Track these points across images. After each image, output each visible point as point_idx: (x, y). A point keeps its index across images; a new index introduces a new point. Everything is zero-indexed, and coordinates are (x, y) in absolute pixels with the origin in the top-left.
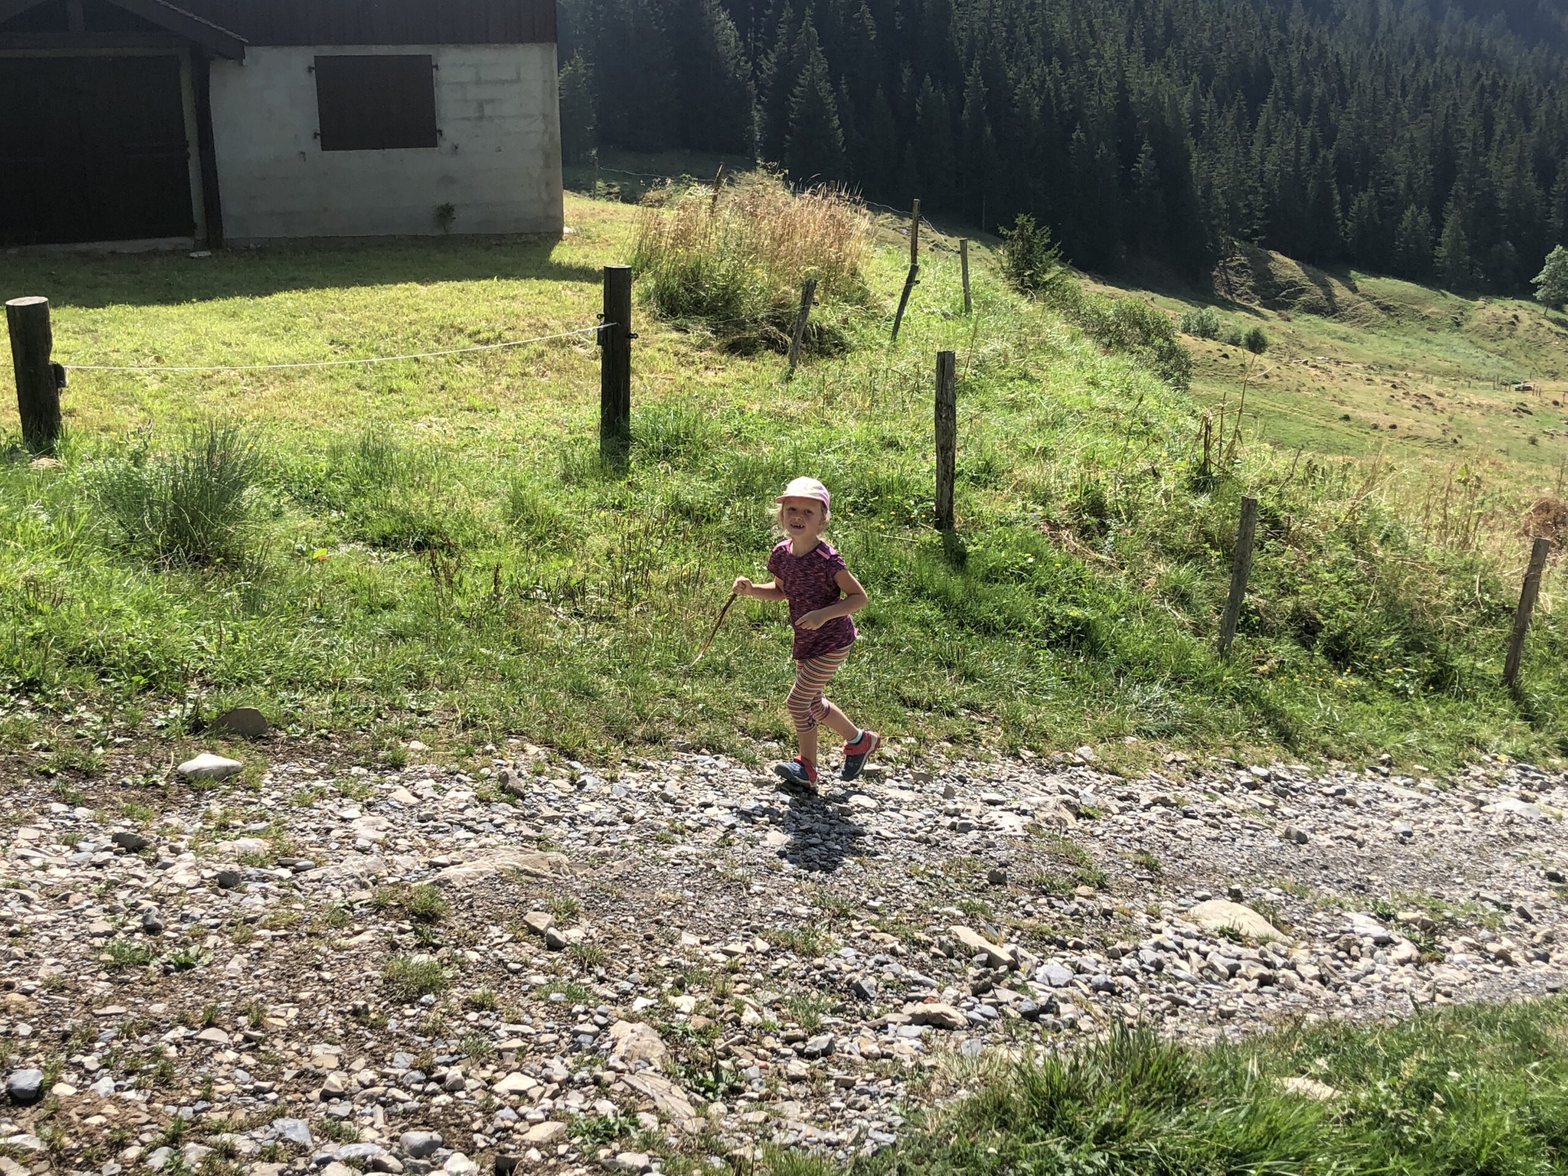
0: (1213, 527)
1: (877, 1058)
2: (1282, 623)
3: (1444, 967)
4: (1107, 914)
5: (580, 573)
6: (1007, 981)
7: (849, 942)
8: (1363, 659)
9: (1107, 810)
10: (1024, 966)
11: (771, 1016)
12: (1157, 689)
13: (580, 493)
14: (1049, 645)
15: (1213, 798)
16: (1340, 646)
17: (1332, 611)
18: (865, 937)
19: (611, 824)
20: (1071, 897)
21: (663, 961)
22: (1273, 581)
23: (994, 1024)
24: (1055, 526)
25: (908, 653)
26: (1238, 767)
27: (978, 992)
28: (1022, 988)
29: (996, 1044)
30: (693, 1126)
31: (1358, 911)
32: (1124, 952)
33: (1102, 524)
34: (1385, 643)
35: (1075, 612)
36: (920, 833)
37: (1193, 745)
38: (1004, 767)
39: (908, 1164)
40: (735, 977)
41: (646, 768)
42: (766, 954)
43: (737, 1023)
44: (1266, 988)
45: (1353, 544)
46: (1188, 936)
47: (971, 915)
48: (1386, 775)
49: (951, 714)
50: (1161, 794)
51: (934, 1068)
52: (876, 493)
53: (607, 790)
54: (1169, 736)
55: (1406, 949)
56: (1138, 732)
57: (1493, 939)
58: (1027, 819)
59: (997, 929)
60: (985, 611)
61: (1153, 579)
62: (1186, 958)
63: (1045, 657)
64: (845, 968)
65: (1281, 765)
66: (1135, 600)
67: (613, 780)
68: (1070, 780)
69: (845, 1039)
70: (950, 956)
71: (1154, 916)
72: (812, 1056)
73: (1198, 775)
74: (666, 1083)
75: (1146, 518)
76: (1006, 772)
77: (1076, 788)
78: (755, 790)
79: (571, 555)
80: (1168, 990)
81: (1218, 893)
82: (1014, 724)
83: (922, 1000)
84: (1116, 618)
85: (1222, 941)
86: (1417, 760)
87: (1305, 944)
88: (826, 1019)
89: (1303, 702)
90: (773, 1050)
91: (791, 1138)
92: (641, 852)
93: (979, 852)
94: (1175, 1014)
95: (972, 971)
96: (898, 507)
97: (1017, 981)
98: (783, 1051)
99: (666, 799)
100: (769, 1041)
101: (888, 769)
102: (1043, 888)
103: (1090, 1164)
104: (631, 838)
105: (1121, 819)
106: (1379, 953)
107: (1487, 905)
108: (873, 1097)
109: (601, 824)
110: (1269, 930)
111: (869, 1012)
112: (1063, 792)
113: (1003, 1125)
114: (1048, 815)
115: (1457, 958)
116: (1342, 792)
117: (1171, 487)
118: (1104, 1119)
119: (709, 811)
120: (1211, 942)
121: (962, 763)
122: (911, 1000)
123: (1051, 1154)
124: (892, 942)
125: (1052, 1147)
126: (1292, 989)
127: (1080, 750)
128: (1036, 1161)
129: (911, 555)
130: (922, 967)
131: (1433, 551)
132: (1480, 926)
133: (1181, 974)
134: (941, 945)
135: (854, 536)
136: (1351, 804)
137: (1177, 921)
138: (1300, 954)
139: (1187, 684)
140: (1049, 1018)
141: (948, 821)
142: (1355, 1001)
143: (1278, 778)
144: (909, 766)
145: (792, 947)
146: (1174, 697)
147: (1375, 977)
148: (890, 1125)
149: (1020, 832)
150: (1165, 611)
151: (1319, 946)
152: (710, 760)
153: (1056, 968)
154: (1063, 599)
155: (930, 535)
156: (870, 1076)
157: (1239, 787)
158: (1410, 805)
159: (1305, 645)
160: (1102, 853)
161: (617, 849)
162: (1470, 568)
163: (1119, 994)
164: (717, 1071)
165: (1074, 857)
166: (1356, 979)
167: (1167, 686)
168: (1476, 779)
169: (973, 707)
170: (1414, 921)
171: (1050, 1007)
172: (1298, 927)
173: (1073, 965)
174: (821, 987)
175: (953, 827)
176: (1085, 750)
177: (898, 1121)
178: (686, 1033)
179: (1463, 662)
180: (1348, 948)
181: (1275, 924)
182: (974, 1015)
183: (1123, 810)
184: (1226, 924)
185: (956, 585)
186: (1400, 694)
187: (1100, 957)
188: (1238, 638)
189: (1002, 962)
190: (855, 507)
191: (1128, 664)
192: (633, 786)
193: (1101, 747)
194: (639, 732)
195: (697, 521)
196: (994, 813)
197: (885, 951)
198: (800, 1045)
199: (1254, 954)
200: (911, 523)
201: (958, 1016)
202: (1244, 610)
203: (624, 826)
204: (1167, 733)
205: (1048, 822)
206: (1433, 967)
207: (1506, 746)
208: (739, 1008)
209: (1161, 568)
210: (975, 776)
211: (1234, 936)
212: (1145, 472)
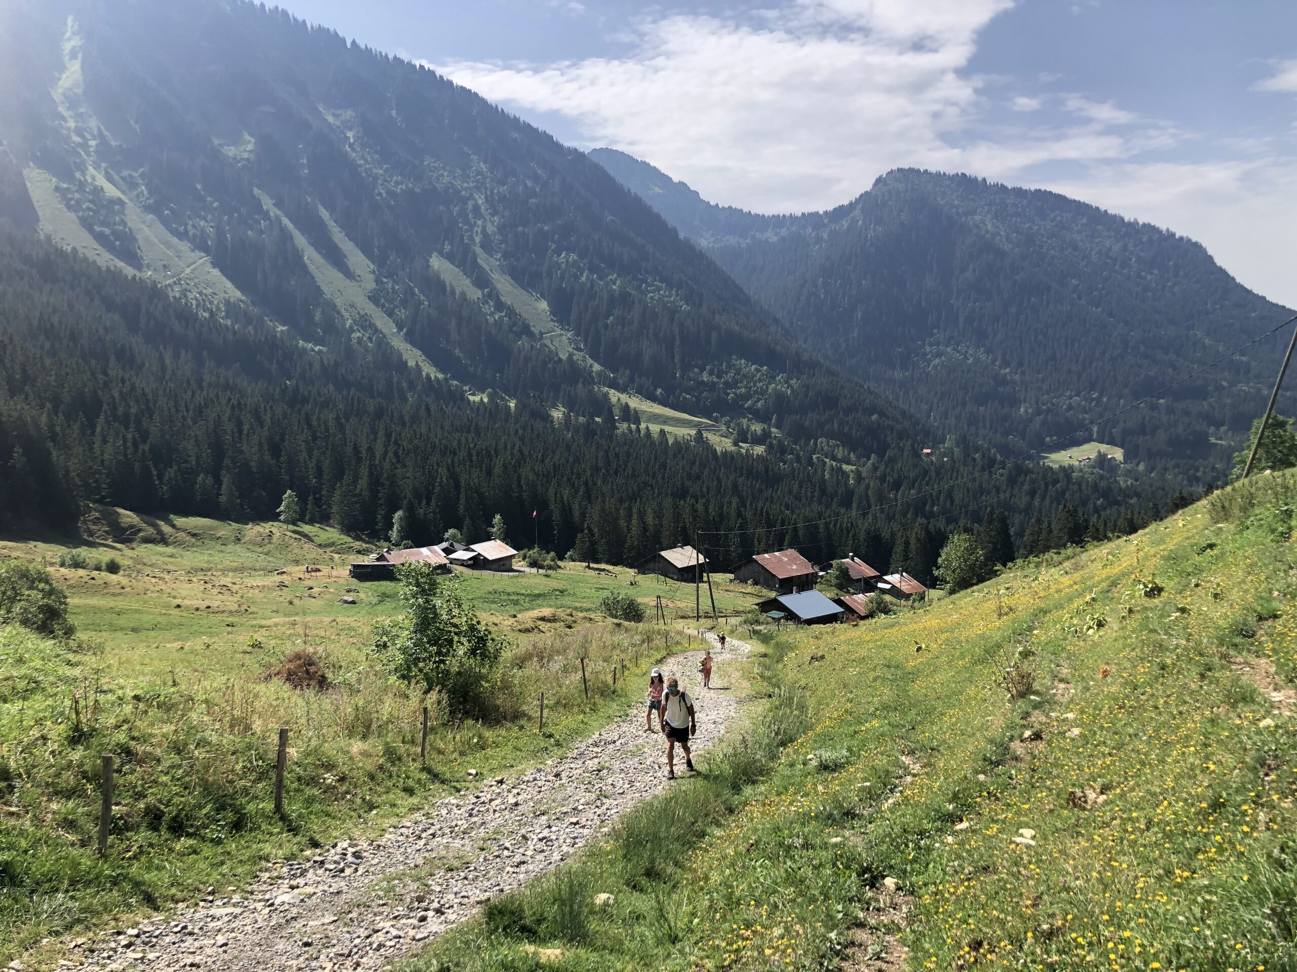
0: (87, 767)
2: (139, 819)
8: (192, 826)
12: (60, 897)
16: (177, 822)
17: (169, 801)
22: (131, 792)
26: (119, 933)
33: (10, 785)
34: (204, 811)
37: (88, 928)
45: (179, 752)
48: (211, 902)
54: (71, 929)
56: (50, 933)
61: (50, 816)
65: (146, 921)
66: (38, 835)
73: (93, 952)
75: (41, 774)
84: (26, 852)
89: (156, 869)
116: (185, 927)
117: (56, 746)
127: (12, 964)
131: (227, 741)
136: (191, 934)
139: (80, 885)
143: (145, 933)
146: (72, 897)
150: (59, 837)
157: (120, 950)
158: (226, 919)
159: (155, 828)
162: (249, 747)
167: (66, 891)
176: (15, 963)
179: (251, 807)
188: (111, 840)
191: (38, 883)
193: (26, 955)
202: (114, 820)
204: (69, 927)
207: (280, 852)
209: (54, 806)
212: (37, 739)
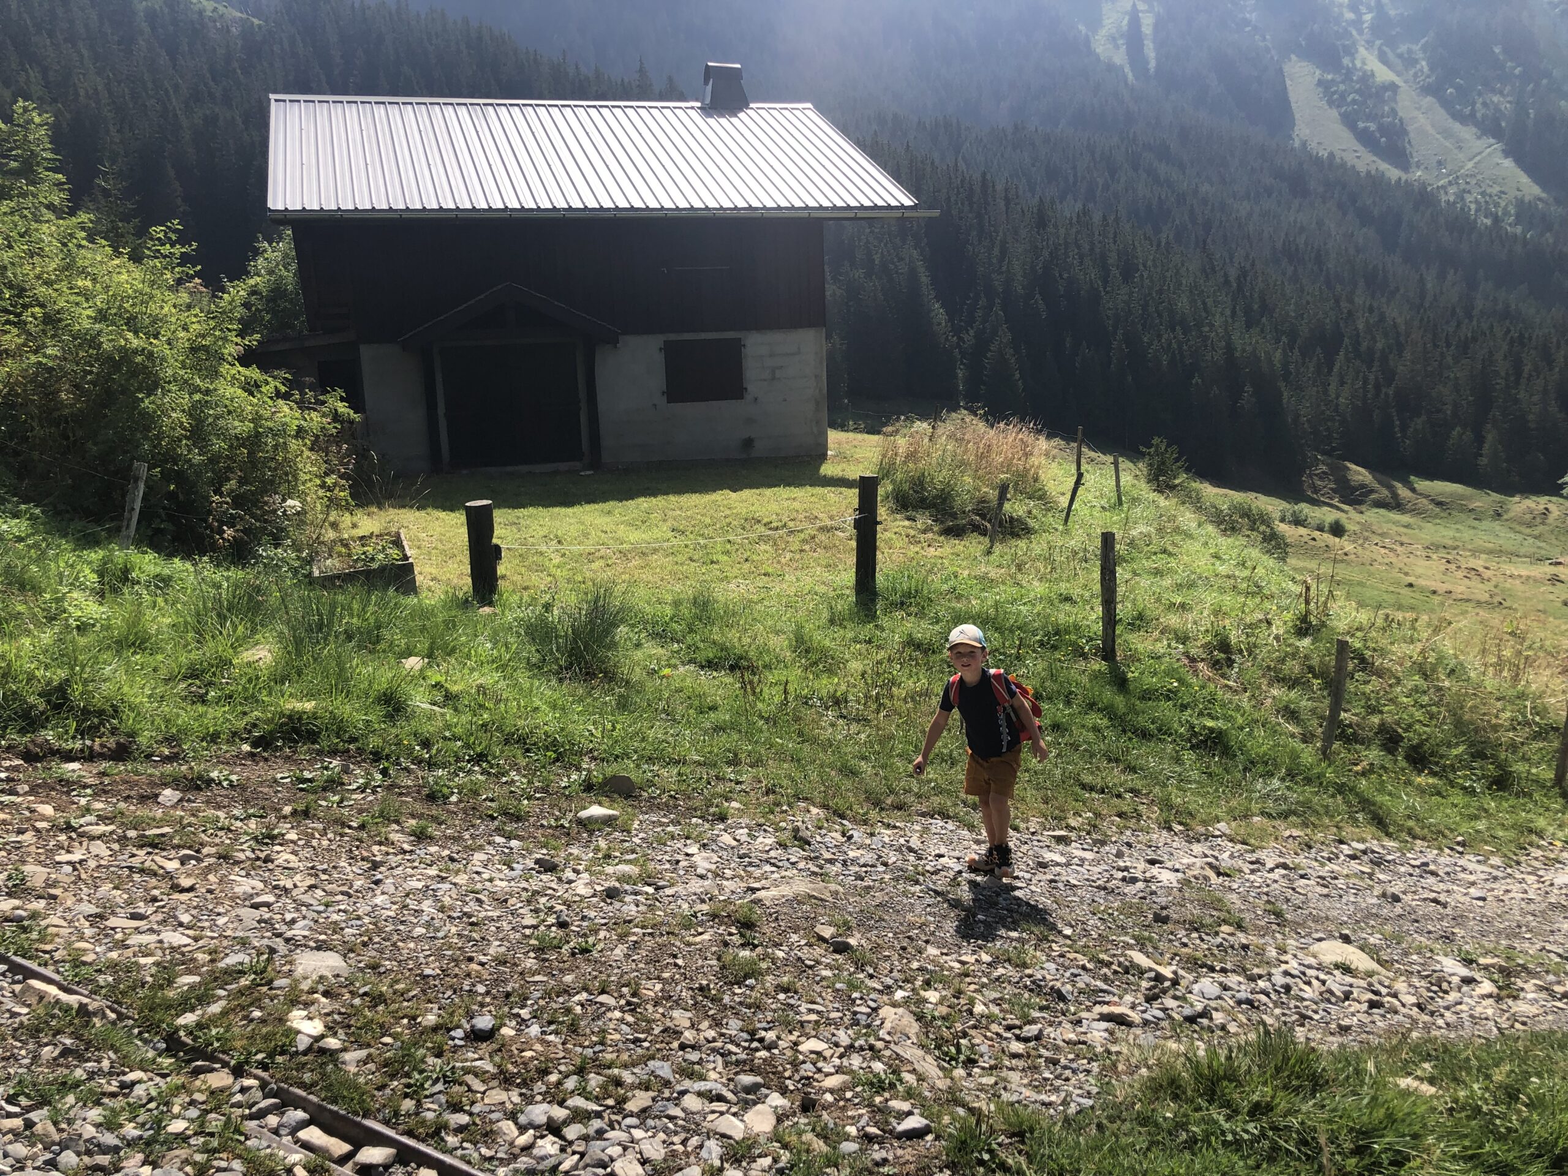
0: (1315, 662)
1: (1075, 1043)
2: (1371, 734)
3: (1519, 1002)
4: (1245, 947)
5: (843, 687)
6: (1171, 992)
7: (1050, 959)
8: (1437, 764)
9: (1240, 871)
10: (1183, 982)
11: (995, 1010)
12: (1276, 783)
13: (842, 632)
14: (1192, 747)
15: (1323, 865)
16: (1418, 753)
17: (1410, 726)
18: (1062, 956)
19: (872, 866)
20: (1217, 934)
21: (915, 965)
22: (1363, 703)
23: (1163, 1024)
24: (1193, 660)
25: (1085, 750)
26: (1341, 842)
27: (1149, 999)
28: (1183, 999)
29: (1165, 1038)
30: (943, 1084)
31: (1446, 955)
32: (1260, 977)
33: (1229, 659)
34: (1455, 752)
35: (1210, 723)
36: (1099, 882)
37: (1305, 825)
38: (1160, 837)
39: (1105, 1121)
40: (968, 980)
41: (895, 827)
42: (989, 964)
43: (970, 1012)
44: (1375, 1010)
45: (1426, 677)
46: (1310, 967)
47: (1141, 944)
48: (1461, 853)
49: (1119, 796)
50: (1282, 860)
51: (1118, 1053)
52: (1056, 634)
53: (868, 841)
54: (1286, 817)
55: (1487, 987)
56: (1262, 813)
57: (1559, 983)
58: (1180, 875)
59: (1161, 954)
60: (1142, 721)
61: (1270, 700)
62: (1309, 983)
63: (1188, 756)
64: (1048, 977)
65: (1375, 842)
66: (1256, 716)
67: (872, 835)
68: (1212, 848)
69: (1051, 1029)
70: (1127, 972)
71: (1282, 950)
72: (1026, 1040)
73: (1310, 847)
74: (921, 1053)
75: (1262, 654)
76: (1162, 840)
77: (1216, 853)
78: (975, 847)
79: (836, 674)
80: (1296, 1007)
81: (1331, 936)
82: (1166, 805)
83: (1107, 1003)
84: (1242, 728)
85: (1336, 972)
86: (1486, 843)
87: (1403, 978)
88: (1036, 1014)
89: (1390, 794)
90: (997, 1034)
91: (1015, 1098)
92: (894, 887)
93: (1144, 898)
94: (1302, 1025)
95: (1145, 984)
96: (1074, 644)
97: (1178, 993)
98: (1006, 1035)
99: (911, 850)
100: (995, 1027)
101: (1073, 835)
102: (1195, 926)
103: (1246, 1131)
104: (887, 877)
105: (1252, 877)
106: (1465, 989)
107: (1552, 955)
108: (1074, 1071)
109: (864, 865)
110: (1375, 966)
111: (1068, 1010)
112: (1206, 856)
113: (1175, 1097)
114: (1196, 873)
115: (1530, 996)
116: (1426, 864)
117: (1281, 632)
118: (1255, 1097)
119: (942, 860)
120: (1328, 973)
121: (1128, 833)
122: (1099, 1003)
123: (1216, 1122)
124: (1083, 960)
125: (1215, 1116)
126: (1396, 1012)
127: (1218, 826)
128: (1203, 1127)
129: (1085, 680)
130: (1105, 979)
131: (1490, 683)
132: (1547, 972)
133: (1306, 996)
134: (1120, 964)
135: (1041, 665)
136: (1434, 874)
137: (1300, 955)
138: (1401, 986)
139: (1299, 778)
140: (1205, 1021)
141: (1120, 875)
142: (1448, 1024)
143: (1373, 852)
144: (1088, 833)
145: (1009, 960)
146: (1288, 788)
147: (1463, 1007)
148: (1089, 1093)
149: (1175, 884)
150: (1279, 724)
151: (1415, 981)
152: (941, 823)
153: (1207, 985)
154: (1201, 714)
155: (1098, 665)
156: (1071, 1056)
157: (1342, 858)
158: (1483, 876)
159: (1390, 752)
160: (1238, 902)
161: (877, 884)
162: (1522, 696)
163: (1258, 1008)
164: (958, 1047)
165: (1217, 904)
166: (1447, 1008)
167: (1283, 780)
168: (1536, 859)
169: (1135, 792)
170: (1493, 966)
171: (1205, 1014)
172: (1397, 966)
173: (1221, 984)
174: (1031, 990)
175: (1124, 879)
176: (1222, 826)
177: (1095, 1090)
178: (934, 1018)
179: (1520, 767)
180: (1439, 983)
181: (1379, 962)
182: (1147, 1016)
183: (1253, 872)
184: (1340, 960)
185: (1120, 701)
186: (1470, 792)
187: (1241, 979)
188: (1336, 745)
189: (1165, 979)
190: (1042, 644)
191: (1252, 763)
192: (886, 839)
193: (1233, 824)
194: (889, 801)
195: (925, 652)
196: (1155, 870)
197: (1078, 967)
198: (1017, 1032)
199: (1363, 984)
200: (1084, 656)
201: (1135, 1017)
202: (1341, 724)
203: (881, 868)
204: (1285, 815)
205: (1196, 878)
206: (1510, 1002)
207: (1560, 834)
208: (972, 1002)
209: (1275, 692)
210: (1139, 842)
211: (1346, 969)
212: (1260, 621)
